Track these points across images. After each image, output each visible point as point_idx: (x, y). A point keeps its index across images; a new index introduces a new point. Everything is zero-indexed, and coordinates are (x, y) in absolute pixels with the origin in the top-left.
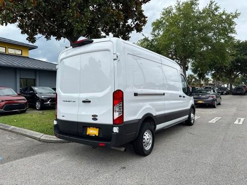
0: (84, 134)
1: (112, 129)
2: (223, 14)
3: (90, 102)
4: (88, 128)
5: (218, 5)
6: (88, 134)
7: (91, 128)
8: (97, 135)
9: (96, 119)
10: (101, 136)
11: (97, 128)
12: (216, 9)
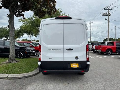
0: (69, 67)
1: (86, 63)
2: (64, 15)
3: (72, 50)
4: (71, 64)
5: (61, 10)
6: (71, 67)
7: (73, 64)
8: (78, 67)
9: (78, 59)
10: (81, 67)
11: (77, 63)
12: (61, 12)
